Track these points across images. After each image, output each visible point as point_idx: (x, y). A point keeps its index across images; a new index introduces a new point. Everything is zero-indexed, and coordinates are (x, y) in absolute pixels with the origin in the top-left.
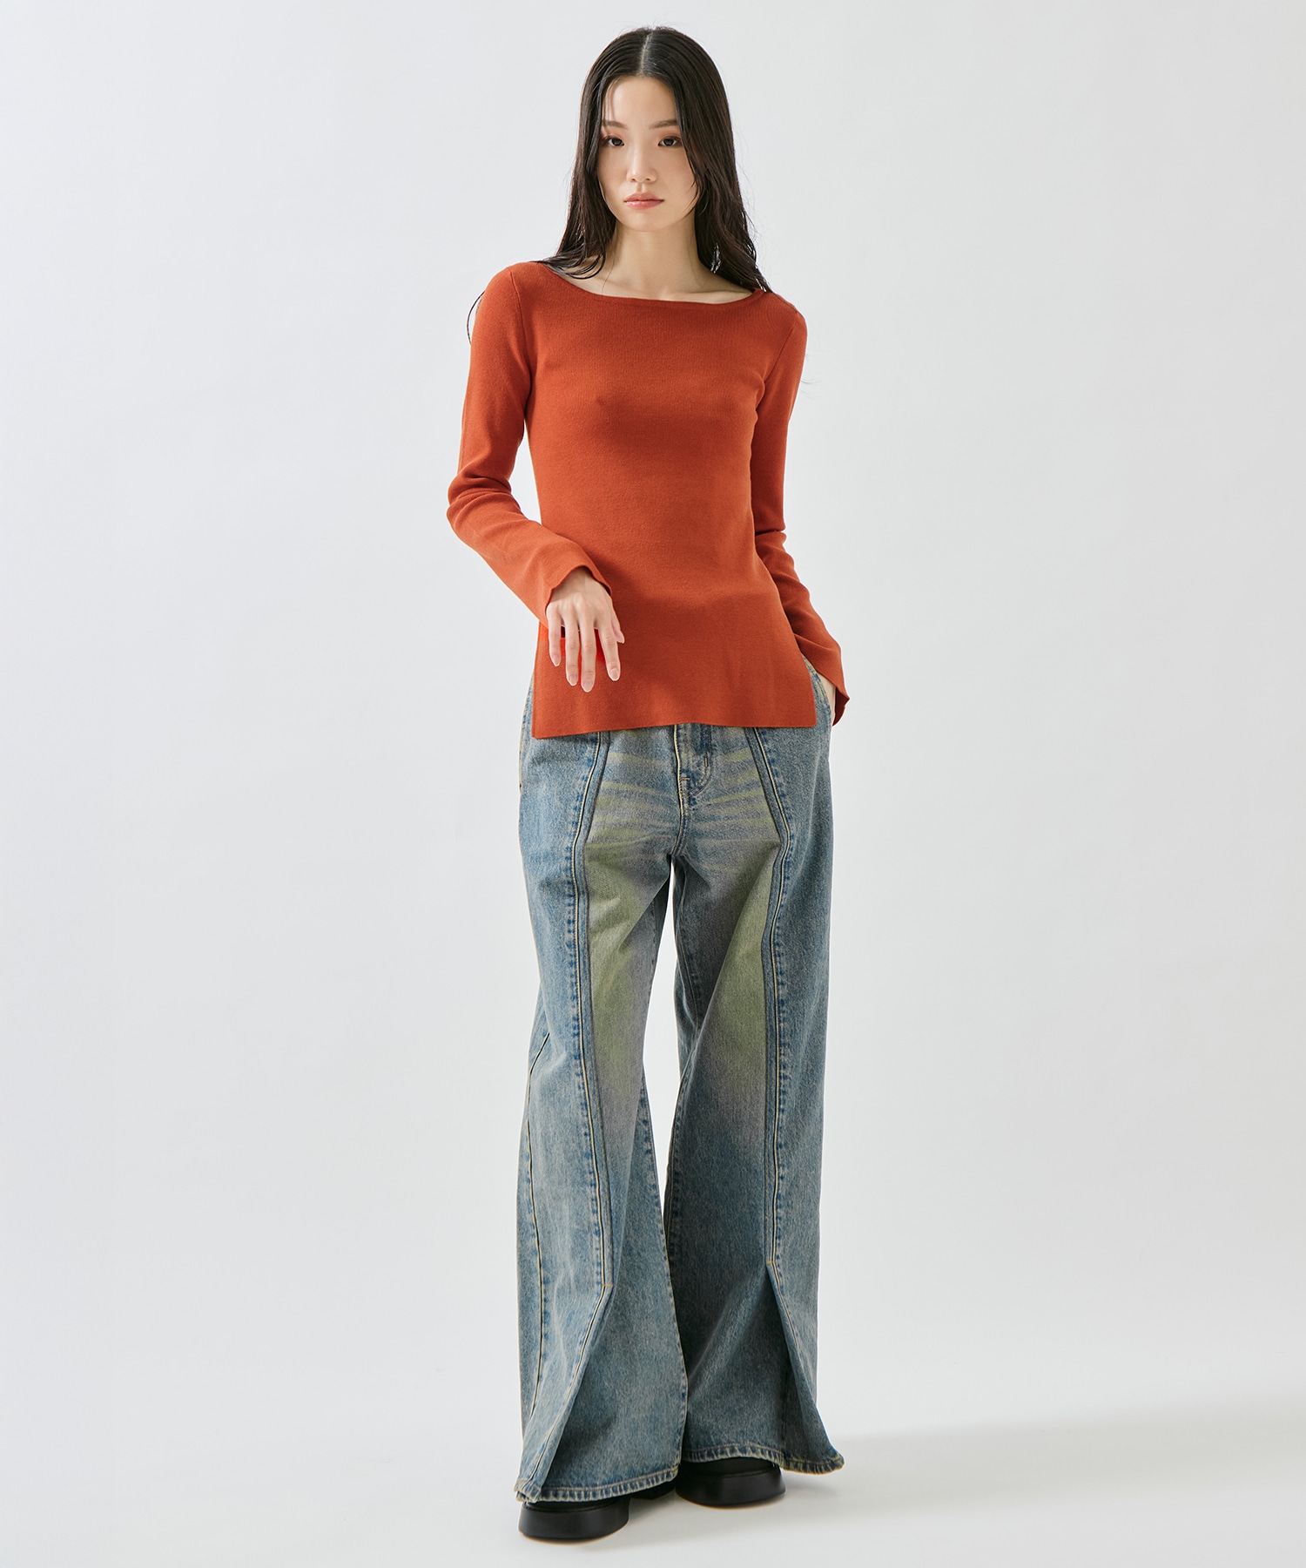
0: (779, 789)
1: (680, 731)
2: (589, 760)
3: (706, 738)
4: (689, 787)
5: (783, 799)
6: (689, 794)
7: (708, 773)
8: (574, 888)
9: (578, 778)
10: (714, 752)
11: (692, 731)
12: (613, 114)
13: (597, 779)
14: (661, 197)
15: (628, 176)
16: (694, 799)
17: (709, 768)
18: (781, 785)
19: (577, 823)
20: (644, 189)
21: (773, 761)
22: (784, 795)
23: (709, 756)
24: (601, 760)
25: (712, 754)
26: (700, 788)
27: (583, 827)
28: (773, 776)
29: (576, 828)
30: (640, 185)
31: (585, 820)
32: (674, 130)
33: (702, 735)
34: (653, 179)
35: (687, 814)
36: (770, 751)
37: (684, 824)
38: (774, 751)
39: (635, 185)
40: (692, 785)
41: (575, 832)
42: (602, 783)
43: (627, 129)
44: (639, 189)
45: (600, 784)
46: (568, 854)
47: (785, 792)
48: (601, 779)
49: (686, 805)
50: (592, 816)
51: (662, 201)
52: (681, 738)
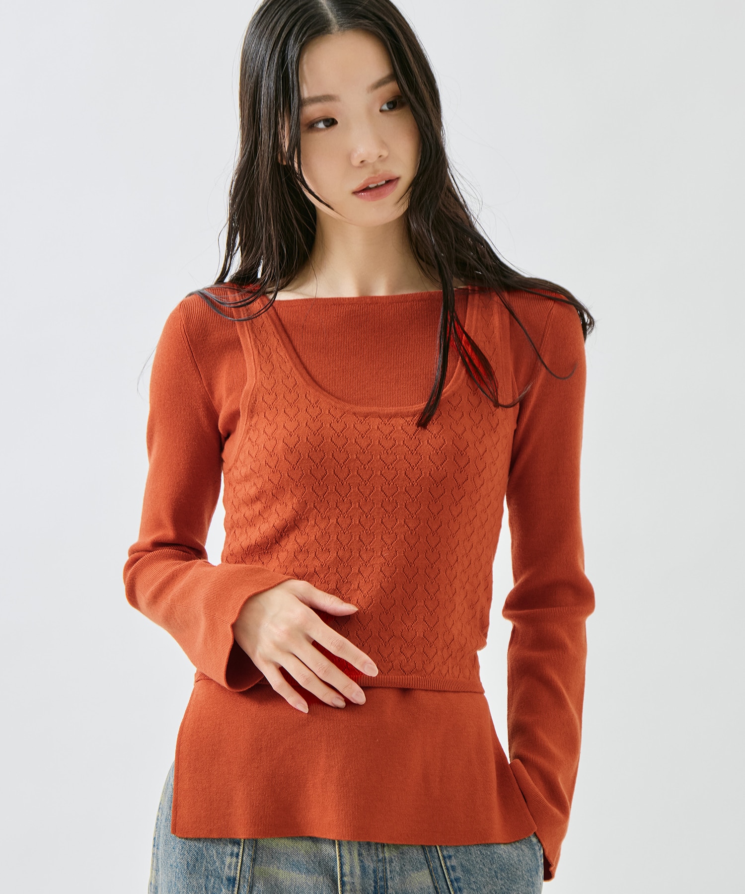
1: (345, 879)
3: (382, 887)
11: (363, 878)
14: (397, 176)
33: (376, 882)
51: (398, 179)
52: (348, 887)
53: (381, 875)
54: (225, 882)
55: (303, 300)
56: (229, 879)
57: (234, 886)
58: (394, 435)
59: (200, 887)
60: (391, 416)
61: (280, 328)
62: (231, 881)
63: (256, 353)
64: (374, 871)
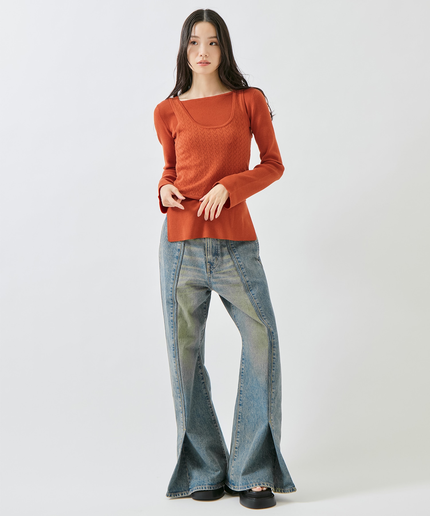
0: (241, 266)
1: (208, 249)
2: (177, 257)
3: (217, 252)
4: (210, 268)
5: (242, 270)
6: (210, 270)
7: (217, 263)
8: (173, 301)
9: (173, 263)
10: (219, 256)
11: (212, 249)
12: (195, 34)
13: (180, 264)
14: (210, 62)
15: (200, 54)
16: (212, 272)
17: (217, 261)
18: (242, 265)
19: (174, 279)
20: (205, 59)
21: (238, 258)
22: (243, 269)
23: (217, 257)
24: (181, 257)
25: (218, 257)
26: (214, 268)
27: (176, 281)
28: (239, 262)
29: (174, 281)
30: (203, 57)
31: (176, 278)
32: (215, 40)
33: (215, 250)
34: (208, 55)
35: (209, 276)
36: (237, 255)
37: (209, 280)
38: (238, 255)
39: (202, 57)
40: (211, 267)
41: (173, 282)
42: (182, 265)
43: (200, 38)
44: (203, 59)
45: (181, 266)
46: (171, 290)
47: (243, 267)
48: (181, 264)
49: (209, 274)
50: (179, 277)
51: (210, 63)
52: (208, 251)
53: (217, 248)
54: (177, 250)
55: (188, 100)
56: (178, 250)
57: (179, 251)
58: (217, 133)
59: (171, 251)
60: (216, 128)
61: (184, 108)
62: (179, 250)
63: (179, 115)
64: (215, 247)
